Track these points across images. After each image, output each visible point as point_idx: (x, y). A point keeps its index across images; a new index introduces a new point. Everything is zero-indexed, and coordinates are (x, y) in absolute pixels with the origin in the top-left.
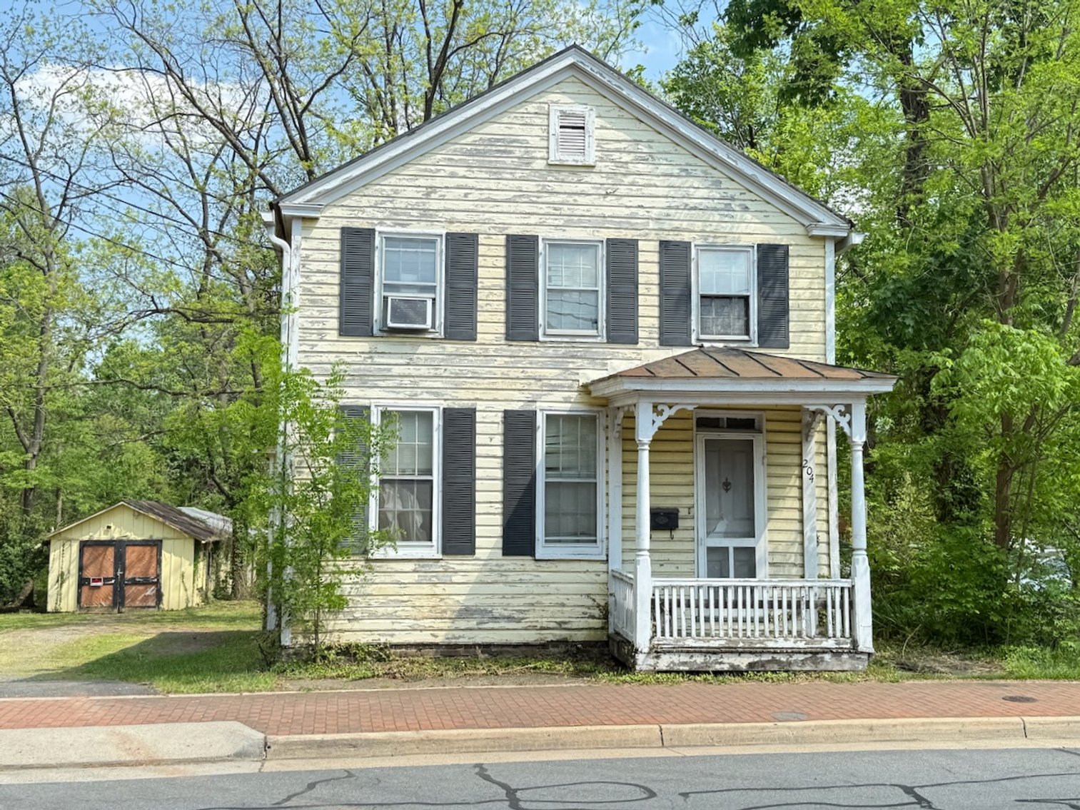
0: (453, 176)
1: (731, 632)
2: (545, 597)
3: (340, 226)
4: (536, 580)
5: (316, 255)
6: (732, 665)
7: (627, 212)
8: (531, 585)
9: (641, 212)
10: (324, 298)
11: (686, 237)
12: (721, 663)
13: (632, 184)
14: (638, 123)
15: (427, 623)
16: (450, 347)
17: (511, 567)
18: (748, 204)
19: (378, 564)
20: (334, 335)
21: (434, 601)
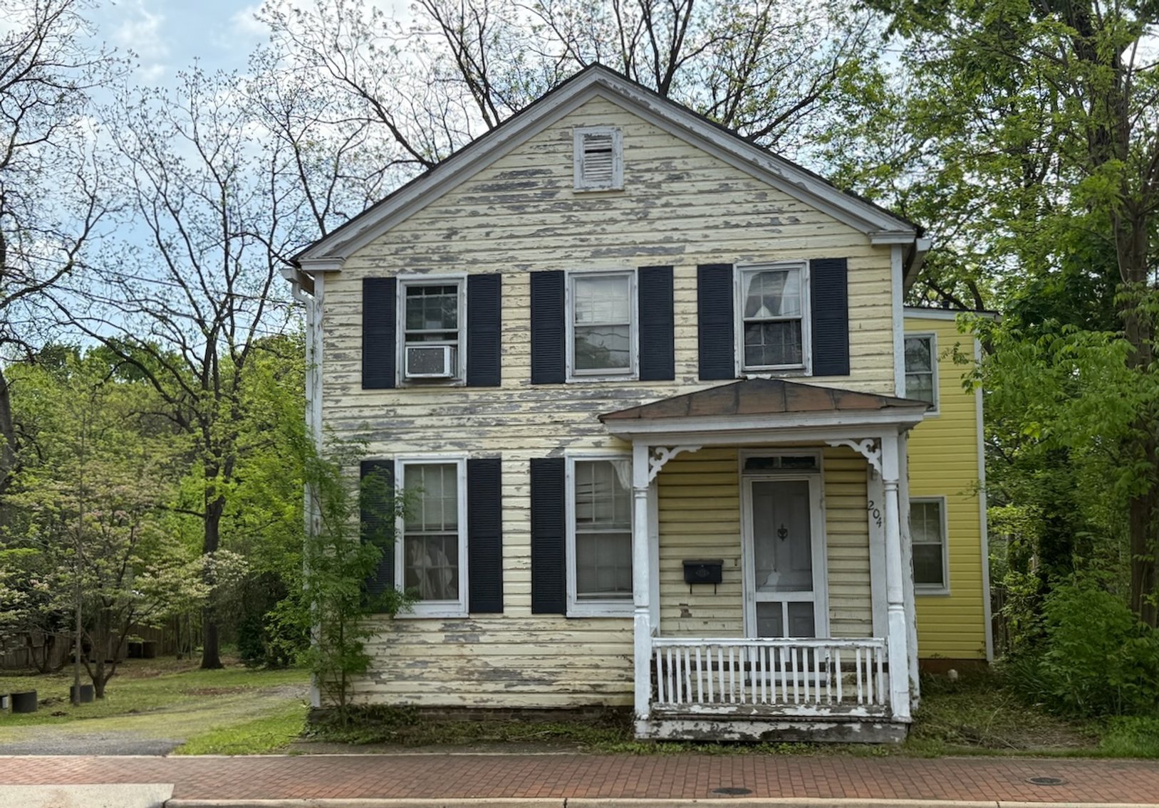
0: (474, 214)
1: (743, 698)
2: (577, 658)
3: (361, 277)
4: (568, 639)
5: (338, 309)
6: (743, 735)
7: (660, 236)
8: (563, 645)
9: (676, 235)
10: (347, 352)
11: (726, 259)
12: (731, 732)
13: (666, 205)
14: (671, 138)
15: (454, 685)
16: (474, 394)
17: (541, 626)
18: (798, 216)
19: (405, 624)
20: (357, 389)
21: (462, 663)
